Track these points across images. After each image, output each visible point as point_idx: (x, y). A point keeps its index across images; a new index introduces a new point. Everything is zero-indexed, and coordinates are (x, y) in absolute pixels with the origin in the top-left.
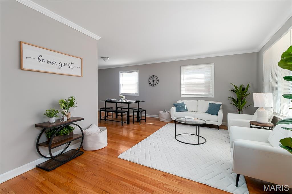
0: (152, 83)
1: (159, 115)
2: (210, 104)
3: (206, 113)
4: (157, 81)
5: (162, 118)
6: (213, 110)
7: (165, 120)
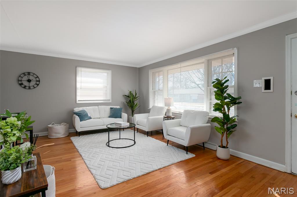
0: (26, 83)
1: (48, 131)
2: (111, 108)
3: (109, 117)
4: (37, 81)
5: (56, 133)
6: (115, 114)
7: (62, 135)
